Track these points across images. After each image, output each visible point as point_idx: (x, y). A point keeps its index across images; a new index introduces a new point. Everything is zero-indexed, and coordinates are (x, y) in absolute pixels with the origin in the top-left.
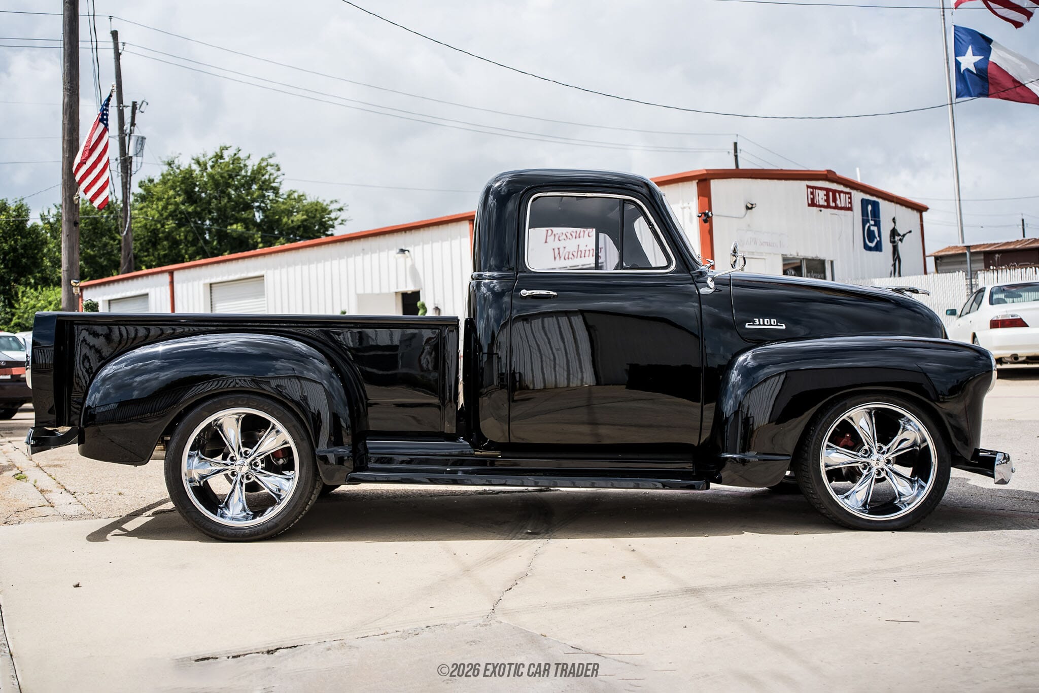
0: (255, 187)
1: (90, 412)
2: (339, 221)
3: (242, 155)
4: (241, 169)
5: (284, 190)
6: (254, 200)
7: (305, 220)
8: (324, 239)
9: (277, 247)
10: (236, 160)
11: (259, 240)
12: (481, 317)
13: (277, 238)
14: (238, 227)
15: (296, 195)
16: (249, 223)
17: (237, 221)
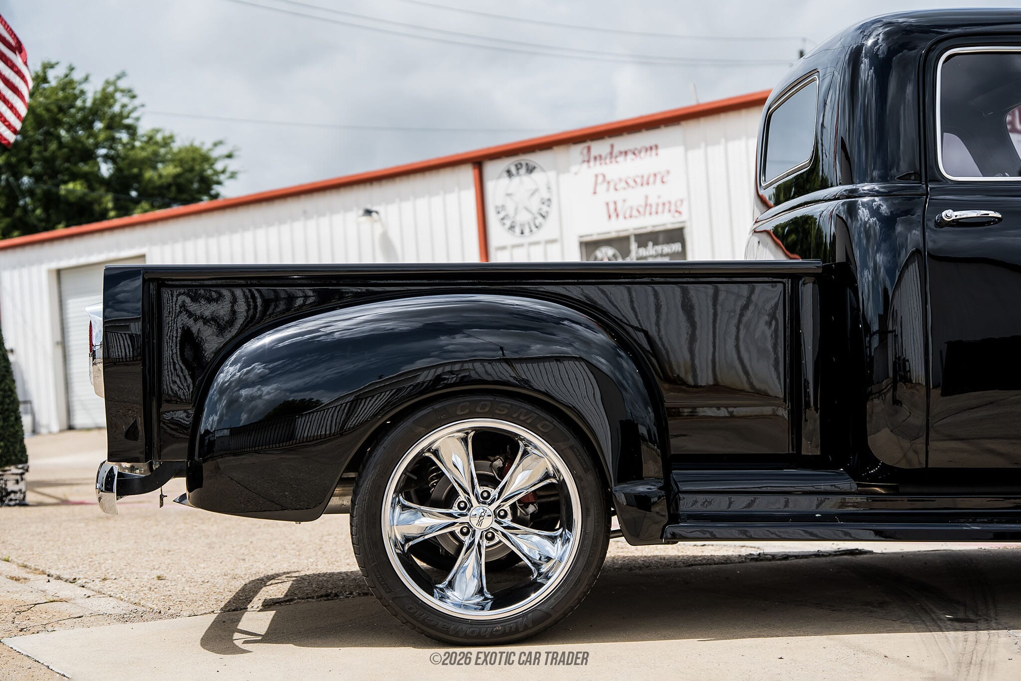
0: (98, 125)
1: (209, 439)
2: (228, 174)
3: (77, 76)
4: (76, 98)
5: (144, 128)
6: (97, 145)
7: (177, 176)
8: (205, 203)
9: (136, 216)
10: (67, 84)
11: (110, 205)
12: (865, 265)
13: (136, 202)
14: (75, 187)
15: (159, 137)
16: (93, 180)
17: (74, 177)
